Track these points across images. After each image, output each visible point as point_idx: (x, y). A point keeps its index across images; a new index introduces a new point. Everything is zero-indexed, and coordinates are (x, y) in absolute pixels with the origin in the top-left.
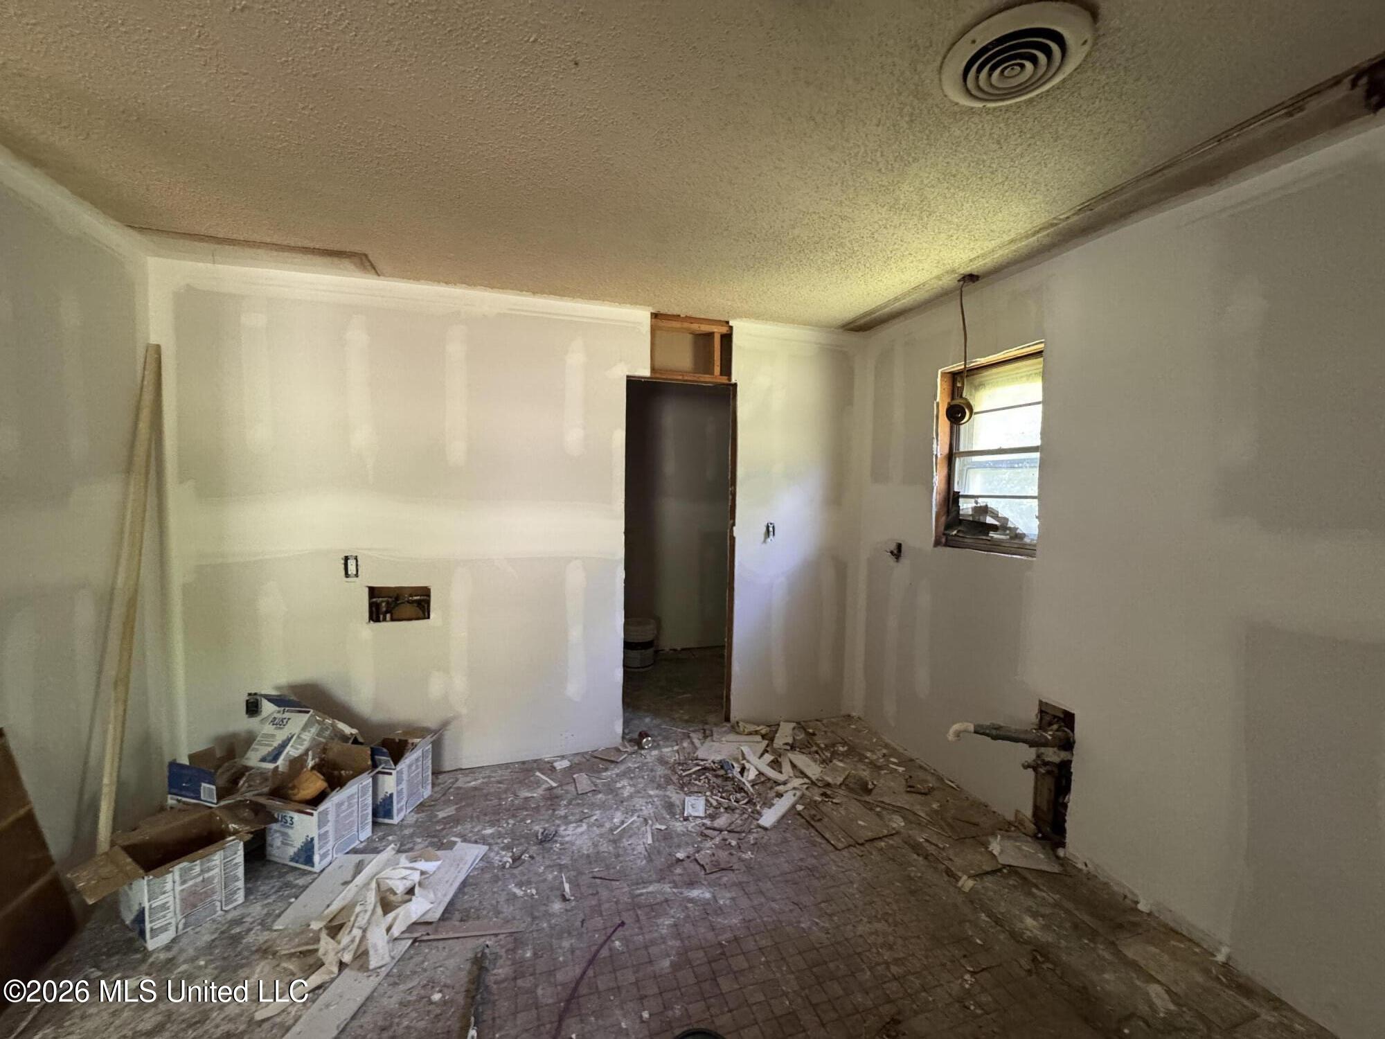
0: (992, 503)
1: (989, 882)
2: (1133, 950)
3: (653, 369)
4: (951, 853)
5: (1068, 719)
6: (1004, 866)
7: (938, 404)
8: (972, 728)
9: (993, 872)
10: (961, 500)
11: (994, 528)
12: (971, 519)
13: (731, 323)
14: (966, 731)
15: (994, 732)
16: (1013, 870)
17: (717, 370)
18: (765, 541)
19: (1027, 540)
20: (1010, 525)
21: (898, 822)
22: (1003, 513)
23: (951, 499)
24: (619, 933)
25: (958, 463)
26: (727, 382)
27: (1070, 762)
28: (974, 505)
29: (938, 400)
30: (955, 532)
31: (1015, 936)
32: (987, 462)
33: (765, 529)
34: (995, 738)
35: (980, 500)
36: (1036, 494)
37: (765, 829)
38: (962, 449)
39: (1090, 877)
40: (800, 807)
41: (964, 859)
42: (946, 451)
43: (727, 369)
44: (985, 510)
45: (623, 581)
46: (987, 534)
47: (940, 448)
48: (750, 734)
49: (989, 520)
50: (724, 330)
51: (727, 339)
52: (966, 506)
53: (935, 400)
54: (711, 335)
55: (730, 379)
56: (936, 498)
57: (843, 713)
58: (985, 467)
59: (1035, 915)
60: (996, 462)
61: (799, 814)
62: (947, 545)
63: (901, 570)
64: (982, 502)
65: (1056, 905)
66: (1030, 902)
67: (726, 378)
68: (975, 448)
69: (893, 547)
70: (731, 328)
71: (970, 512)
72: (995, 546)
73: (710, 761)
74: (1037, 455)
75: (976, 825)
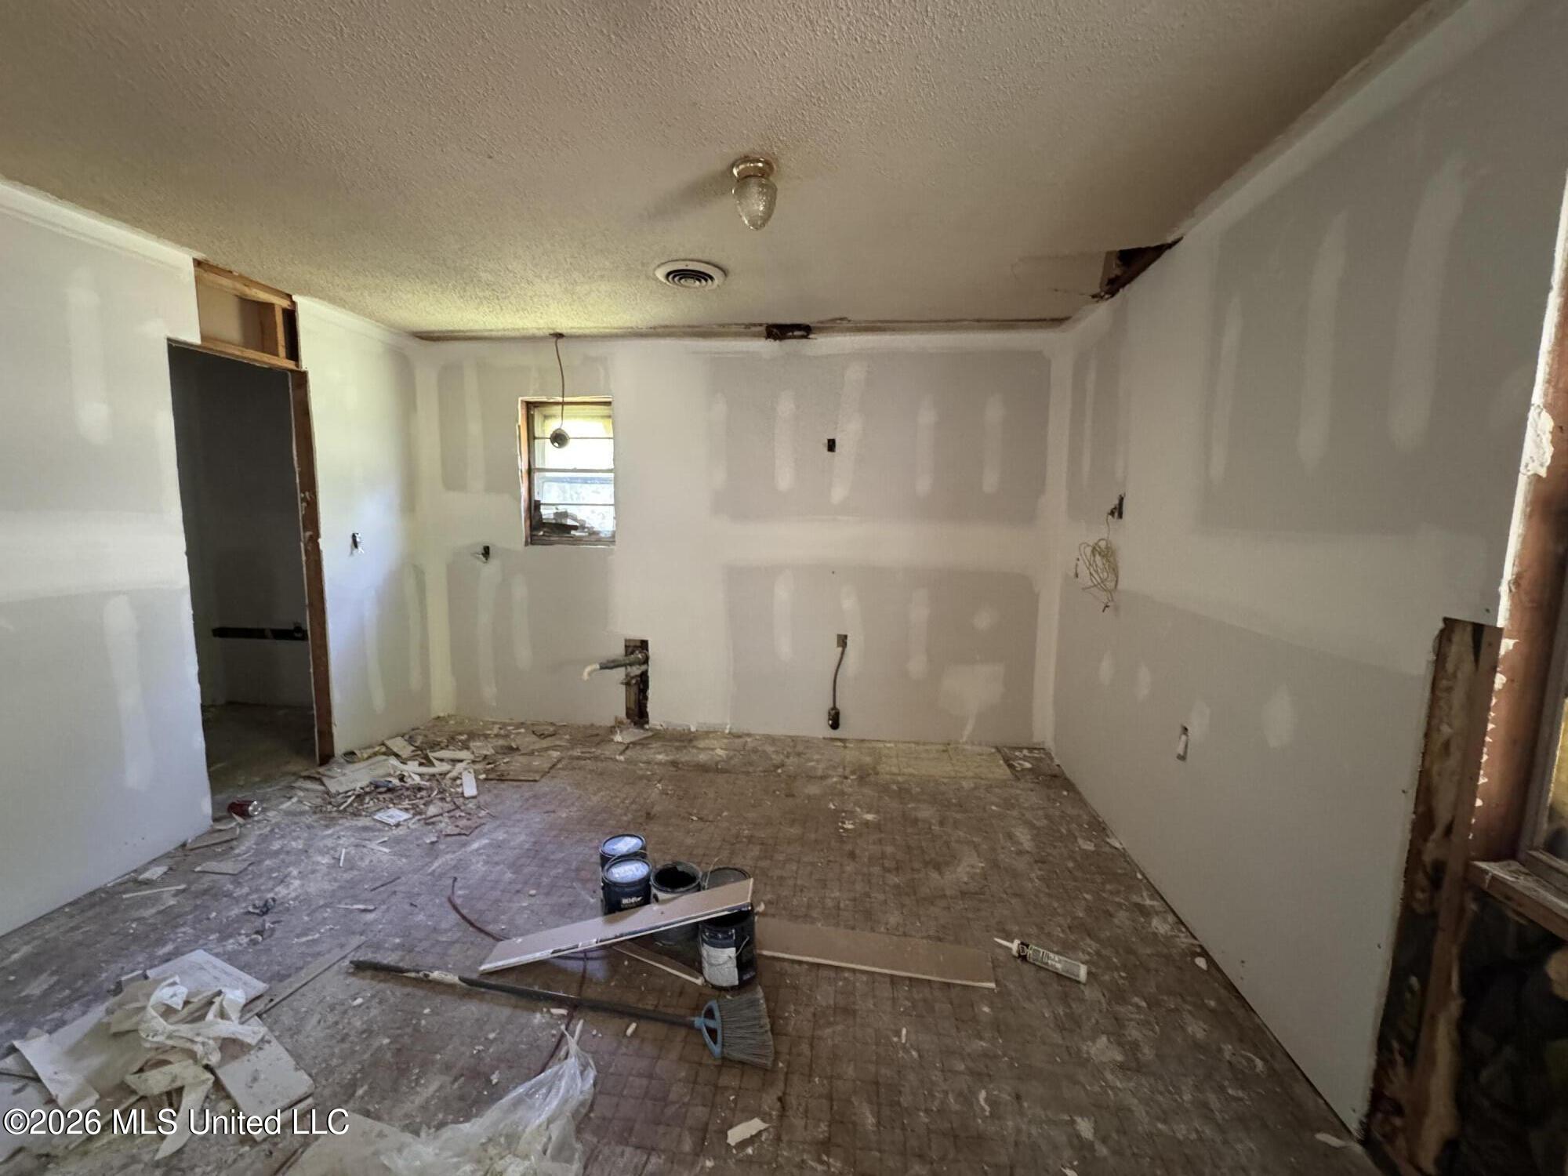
0: (571, 510)
1: (628, 752)
2: (701, 744)
3: (203, 338)
4: (599, 751)
5: (644, 645)
6: (629, 744)
7: (519, 427)
8: (598, 667)
9: (627, 748)
10: (542, 507)
11: (575, 528)
12: (554, 521)
13: (295, 298)
14: (595, 670)
15: (612, 665)
16: (634, 743)
17: (282, 351)
18: (352, 553)
19: (602, 535)
20: (587, 525)
21: (555, 754)
22: (580, 516)
23: (534, 507)
24: (458, 884)
25: (537, 476)
26: (294, 368)
27: (647, 671)
28: (555, 511)
29: (520, 423)
30: (541, 533)
31: (660, 764)
32: (564, 478)
33: (350, 540)
34: (611, 668)
35: (560, 507)
36: (613, 502)
37: (474, 797)
38: (537, 466)
39: (666, 730)
40: (483, 776)
41: (607, 751)
42: (527, 467)
43: (293, 353)
44: (565, 515)
45: (191, 617)
46: (569, 533)
47: (523, 465)
48: (369, 757)
49: (570, 522)
50: (285, 304)
51: (290, 316)
52: (547, 513)
53: (517, 421)
54: (270, 306)
55: (297, 365)
56: (523, 505)
57: (433, 715)
58: (563, 482)
59: (659, 753)
60: (571, 478)
61: (486, 779)
62: (532, 544)
63: (490, 570)
64: (561, 509)
65: (663, 745)
66: (653, 751)
67: (293, 362)
68: (547, 467)
69: (480, 550)
70: (294, 303)
71: (552, 516)
72: (577, 541)
73: (358, 789)
74: (612, 475)
75: (597, 735)
